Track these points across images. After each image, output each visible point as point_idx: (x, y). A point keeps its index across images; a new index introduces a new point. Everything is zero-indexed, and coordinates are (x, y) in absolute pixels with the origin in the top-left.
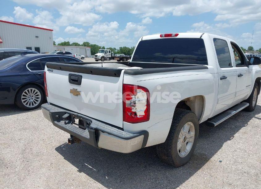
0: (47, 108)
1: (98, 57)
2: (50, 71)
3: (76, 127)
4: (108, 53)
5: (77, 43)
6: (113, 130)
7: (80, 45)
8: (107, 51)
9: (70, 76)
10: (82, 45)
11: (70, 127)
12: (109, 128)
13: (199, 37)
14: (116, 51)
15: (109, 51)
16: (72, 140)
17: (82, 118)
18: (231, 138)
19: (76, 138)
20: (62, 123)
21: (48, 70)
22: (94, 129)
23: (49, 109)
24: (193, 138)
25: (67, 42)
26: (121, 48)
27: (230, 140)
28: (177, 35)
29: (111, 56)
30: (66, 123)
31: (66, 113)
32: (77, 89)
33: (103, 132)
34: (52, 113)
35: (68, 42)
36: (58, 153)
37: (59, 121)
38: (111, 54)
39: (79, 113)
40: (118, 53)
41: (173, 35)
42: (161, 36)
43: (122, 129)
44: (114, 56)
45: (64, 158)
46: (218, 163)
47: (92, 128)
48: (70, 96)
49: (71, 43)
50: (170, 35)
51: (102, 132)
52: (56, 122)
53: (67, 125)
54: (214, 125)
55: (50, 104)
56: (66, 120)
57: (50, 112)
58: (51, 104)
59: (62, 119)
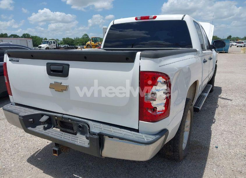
0: (14, 111)
1: (42, 48)
2: (14, 61)
3: (57, 131)
4: (53, 44)
5: (16, 35)
6: (125, 133)
7: (20, 37)
8: (52, 42)
9: (48, 65)
10: (22, 37)
11: (53, 134)
12: (117, 131)
13: (181, 19)
14: (59, 42)
15: (54, 42)
16: (58, 151)
17: (70, 120)
18: (214, 121)
19: (63, 147)
20: (39, 129)
21: (10, 60)
22: (98, 135)
23: (16, 111)
24: (189, 126)
25: (4, 34)
26: (64, 39)
27: (214, 123)
28: (155, 17)
29: (56, 46)
30: (45, 129)
31: (42, 115)
32: (61, 83)
33: (111, 137)
34: (24, 117)
35: (6, 34)
36: (32, 166)
37: (34, 127)
38: (55, 44)
39: (64, 114)
40: (61, 44)
41: (150, 18)
42: (136, 19)
43: (137, 131)
44: (59, 46)
45: (44, 172)
46: (215, 149)
47: (94, 134)
48: (49, 92)
49: (9, 35)
50: (147, 18)
51: (109, 137)
52: (30, 128)
53: (48, 130)
54: (199, 109)
55: (15, 104)
56: (45, 124)
57: (20, 116)
58: (17, 104)
59: (40, 123)
